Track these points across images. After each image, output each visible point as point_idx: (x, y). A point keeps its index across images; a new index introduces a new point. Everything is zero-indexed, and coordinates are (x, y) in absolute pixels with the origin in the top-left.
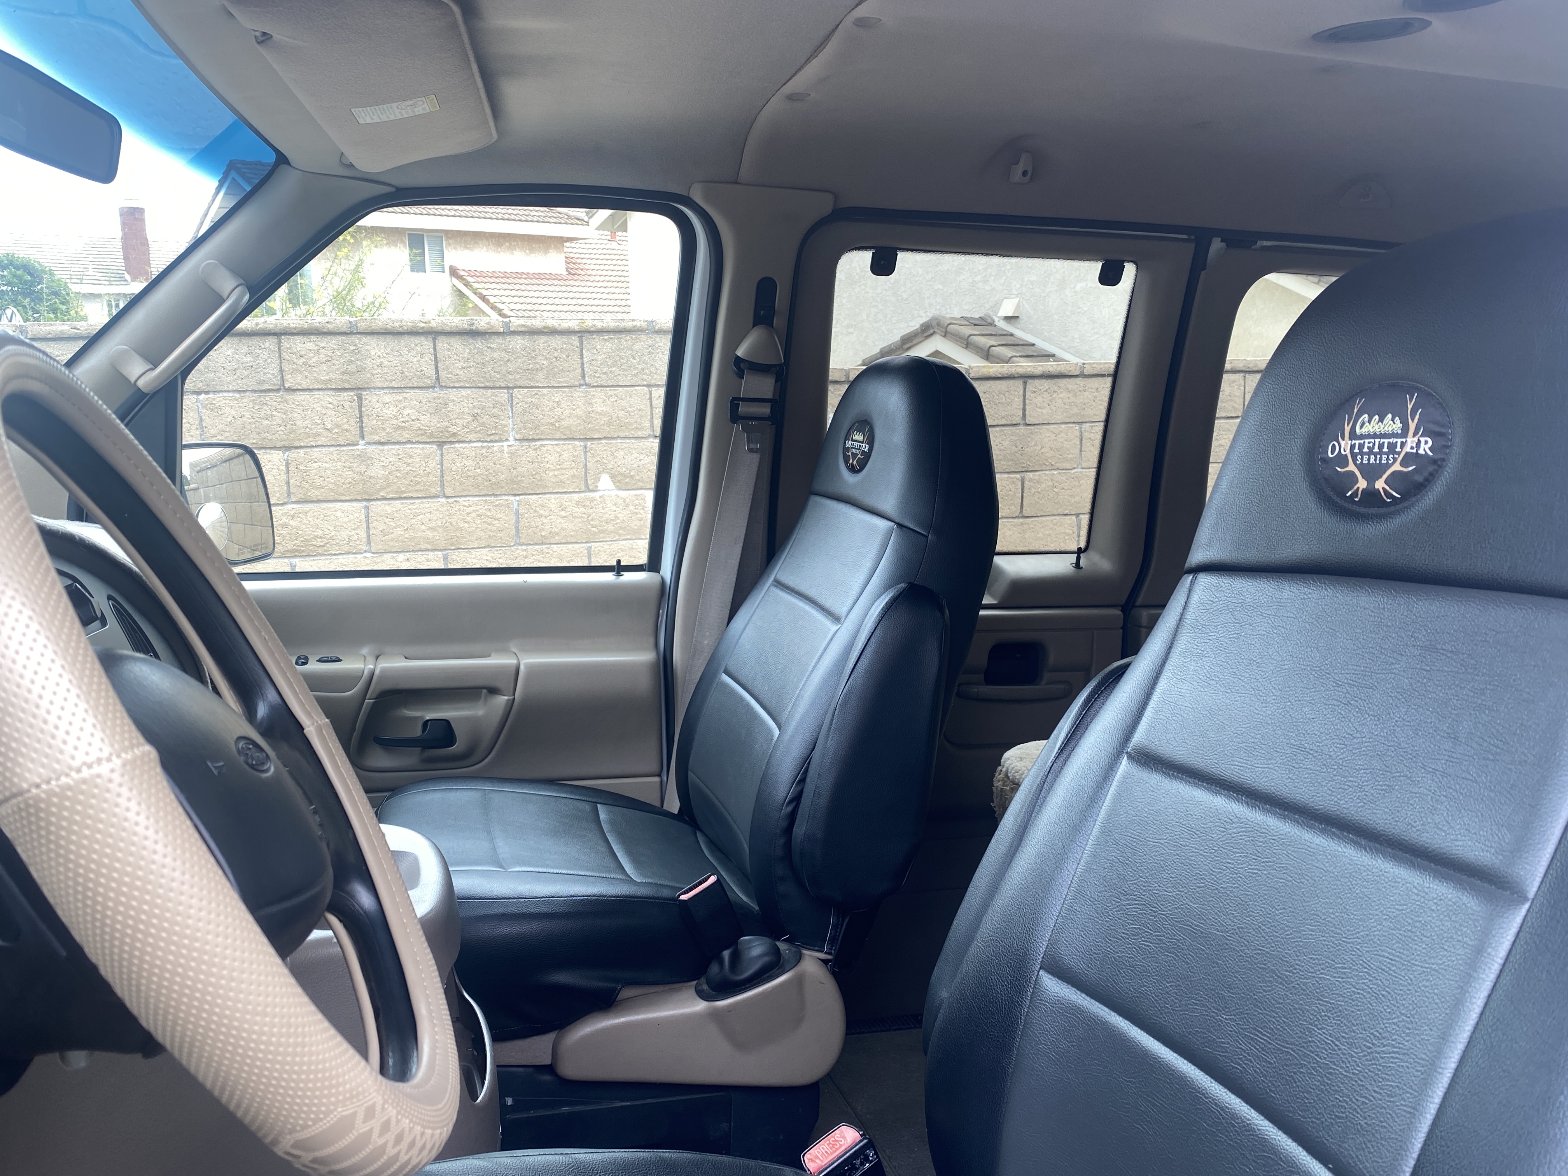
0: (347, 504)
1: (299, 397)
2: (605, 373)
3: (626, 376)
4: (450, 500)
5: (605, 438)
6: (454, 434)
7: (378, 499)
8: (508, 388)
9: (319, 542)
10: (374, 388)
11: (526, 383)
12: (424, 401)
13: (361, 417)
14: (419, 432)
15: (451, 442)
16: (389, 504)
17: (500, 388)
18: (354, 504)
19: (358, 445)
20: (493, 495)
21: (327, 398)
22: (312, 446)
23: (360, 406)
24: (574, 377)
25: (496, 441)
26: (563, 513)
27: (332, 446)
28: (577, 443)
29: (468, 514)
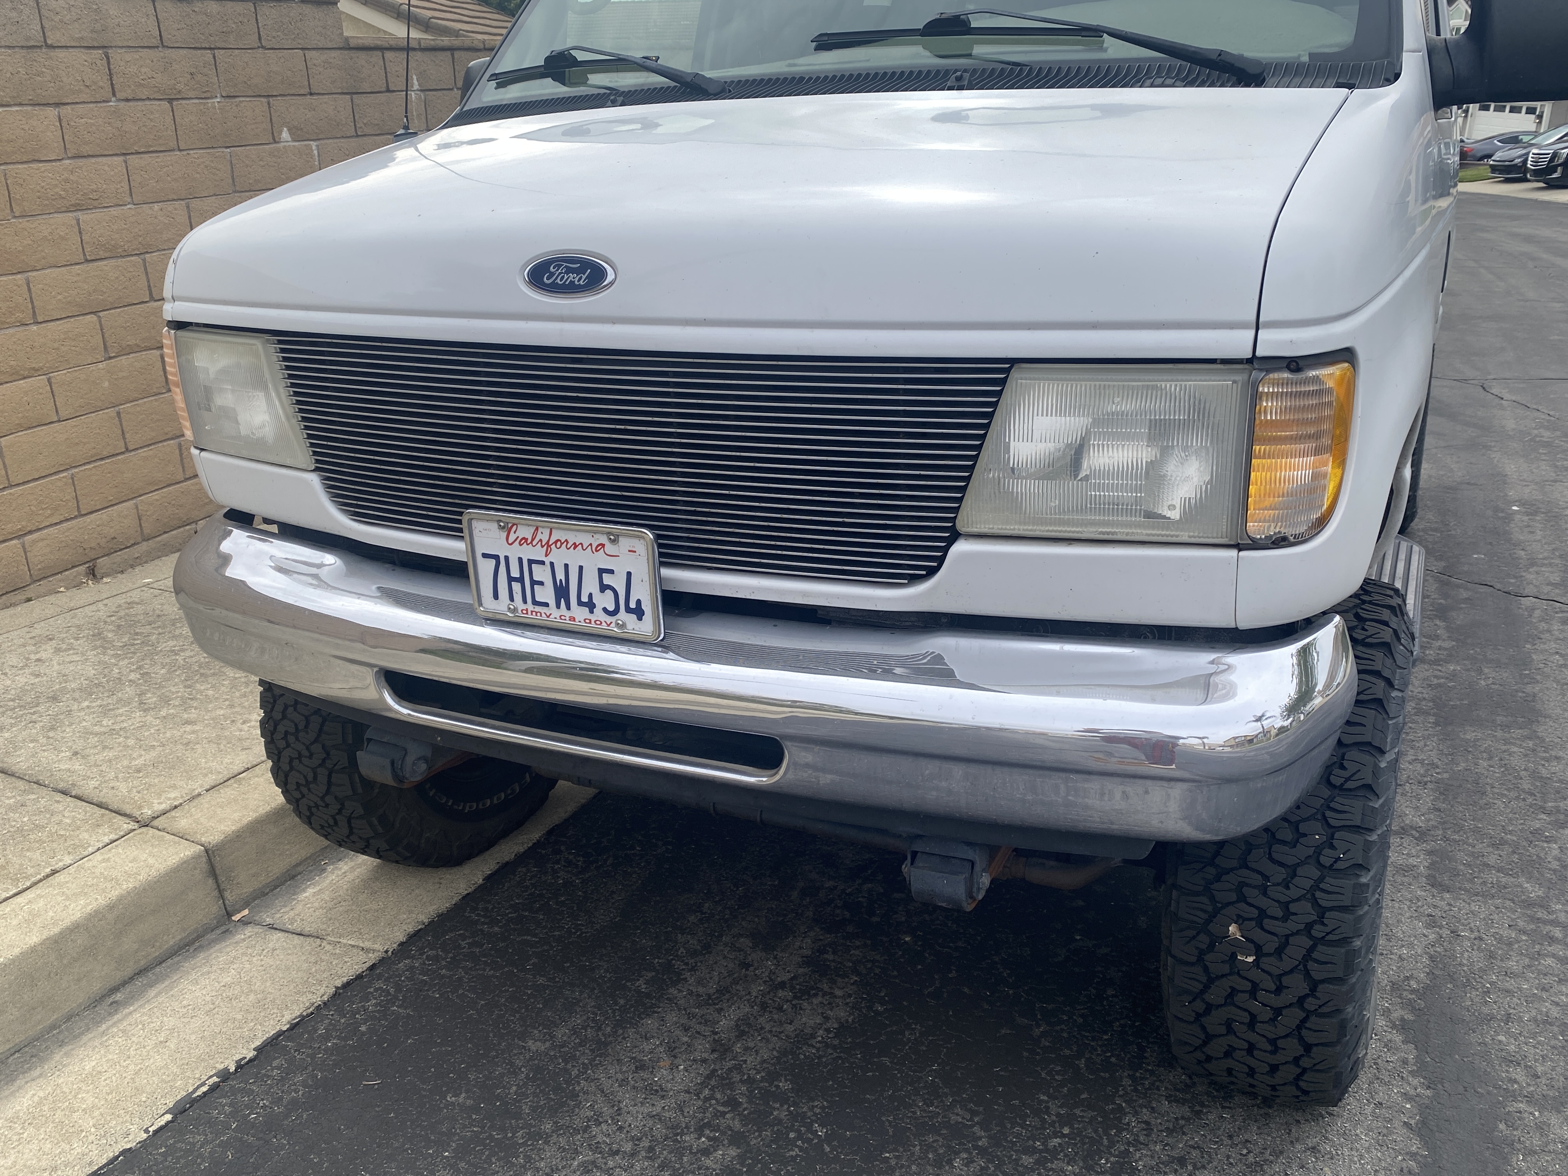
0: (109, 158)
1: (61, 54)
2: (274, 37)
3: (287, 40)
4: (185, 153)
5: (281, 95)
6: (180, 92)
7: (132, 153)
8: (210, 49)
9: (94, 196)
10: (115, 47)
11: (223, 45)
12: (155, 60)
13: (111, 74)
14: (155, 89)
15: (178, 99)
16: (141, 158)
17: (205, 48)
18: (115, 158)
19: (111, 101)
20: (213, 148)
21: (81, 56)
22: (77, 103)
23: (109, 63)
24: (253, 41)
25: (208, 98)
26: (261, 163)
27: (91, 102)
28: (262, 99)
29: (199, 165)
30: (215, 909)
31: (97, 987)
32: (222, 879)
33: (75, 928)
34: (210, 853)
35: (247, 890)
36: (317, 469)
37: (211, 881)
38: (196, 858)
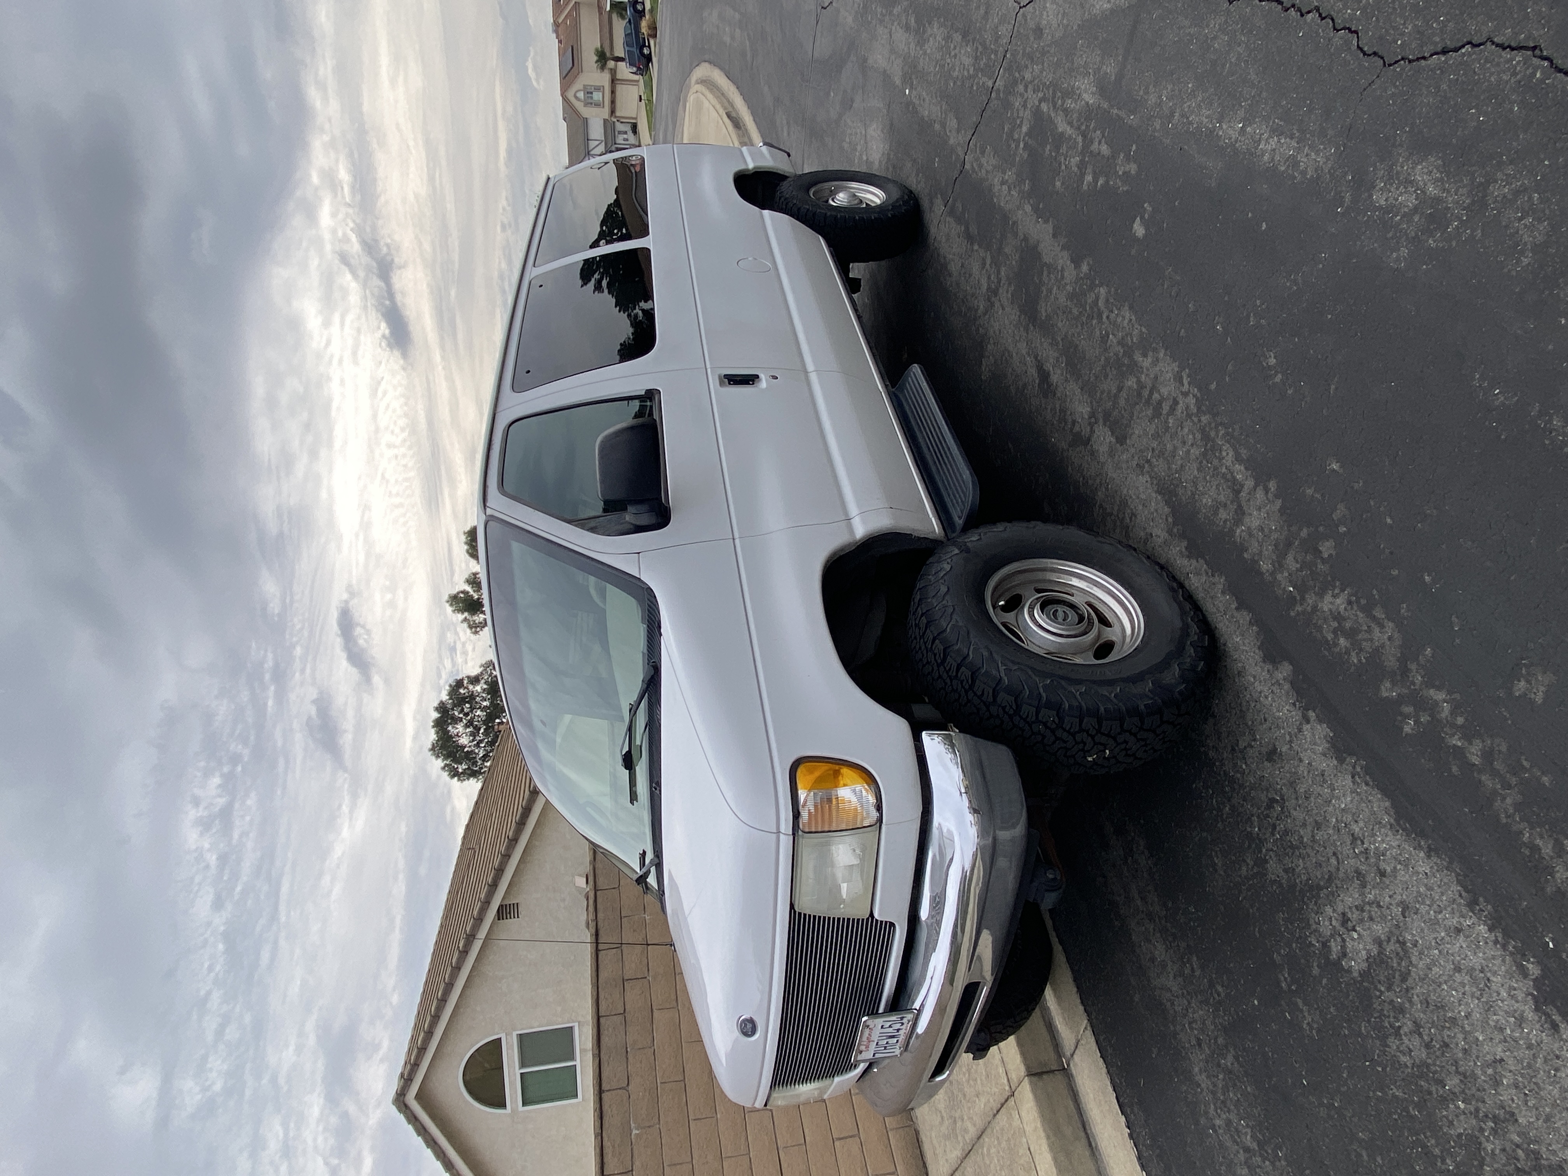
30: (1059, 1076)
31: (1087, 1153)
32: (1045, 1070)
33: (1055, 1160)
34: (1031, 1074)
35: (1053, 1055)
36: (833, 1077)
37: (1045, 1076)
38: (1031, 1083)
